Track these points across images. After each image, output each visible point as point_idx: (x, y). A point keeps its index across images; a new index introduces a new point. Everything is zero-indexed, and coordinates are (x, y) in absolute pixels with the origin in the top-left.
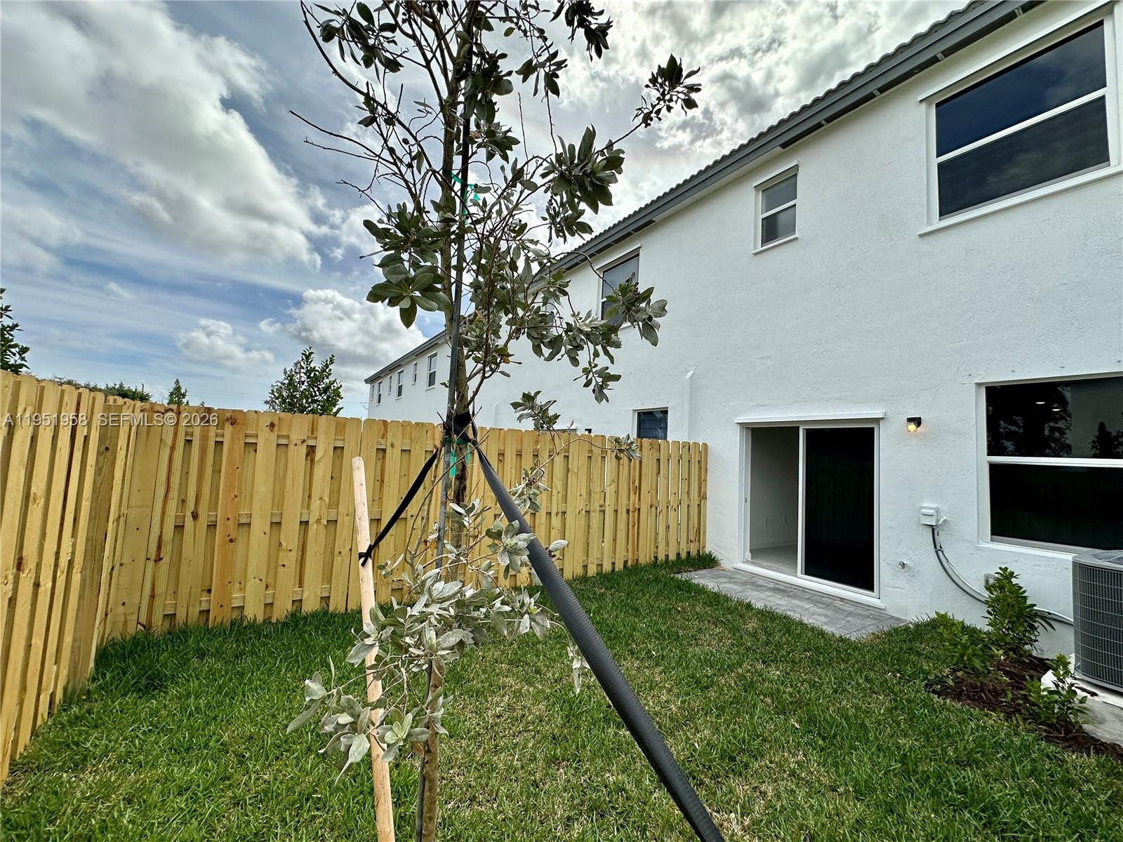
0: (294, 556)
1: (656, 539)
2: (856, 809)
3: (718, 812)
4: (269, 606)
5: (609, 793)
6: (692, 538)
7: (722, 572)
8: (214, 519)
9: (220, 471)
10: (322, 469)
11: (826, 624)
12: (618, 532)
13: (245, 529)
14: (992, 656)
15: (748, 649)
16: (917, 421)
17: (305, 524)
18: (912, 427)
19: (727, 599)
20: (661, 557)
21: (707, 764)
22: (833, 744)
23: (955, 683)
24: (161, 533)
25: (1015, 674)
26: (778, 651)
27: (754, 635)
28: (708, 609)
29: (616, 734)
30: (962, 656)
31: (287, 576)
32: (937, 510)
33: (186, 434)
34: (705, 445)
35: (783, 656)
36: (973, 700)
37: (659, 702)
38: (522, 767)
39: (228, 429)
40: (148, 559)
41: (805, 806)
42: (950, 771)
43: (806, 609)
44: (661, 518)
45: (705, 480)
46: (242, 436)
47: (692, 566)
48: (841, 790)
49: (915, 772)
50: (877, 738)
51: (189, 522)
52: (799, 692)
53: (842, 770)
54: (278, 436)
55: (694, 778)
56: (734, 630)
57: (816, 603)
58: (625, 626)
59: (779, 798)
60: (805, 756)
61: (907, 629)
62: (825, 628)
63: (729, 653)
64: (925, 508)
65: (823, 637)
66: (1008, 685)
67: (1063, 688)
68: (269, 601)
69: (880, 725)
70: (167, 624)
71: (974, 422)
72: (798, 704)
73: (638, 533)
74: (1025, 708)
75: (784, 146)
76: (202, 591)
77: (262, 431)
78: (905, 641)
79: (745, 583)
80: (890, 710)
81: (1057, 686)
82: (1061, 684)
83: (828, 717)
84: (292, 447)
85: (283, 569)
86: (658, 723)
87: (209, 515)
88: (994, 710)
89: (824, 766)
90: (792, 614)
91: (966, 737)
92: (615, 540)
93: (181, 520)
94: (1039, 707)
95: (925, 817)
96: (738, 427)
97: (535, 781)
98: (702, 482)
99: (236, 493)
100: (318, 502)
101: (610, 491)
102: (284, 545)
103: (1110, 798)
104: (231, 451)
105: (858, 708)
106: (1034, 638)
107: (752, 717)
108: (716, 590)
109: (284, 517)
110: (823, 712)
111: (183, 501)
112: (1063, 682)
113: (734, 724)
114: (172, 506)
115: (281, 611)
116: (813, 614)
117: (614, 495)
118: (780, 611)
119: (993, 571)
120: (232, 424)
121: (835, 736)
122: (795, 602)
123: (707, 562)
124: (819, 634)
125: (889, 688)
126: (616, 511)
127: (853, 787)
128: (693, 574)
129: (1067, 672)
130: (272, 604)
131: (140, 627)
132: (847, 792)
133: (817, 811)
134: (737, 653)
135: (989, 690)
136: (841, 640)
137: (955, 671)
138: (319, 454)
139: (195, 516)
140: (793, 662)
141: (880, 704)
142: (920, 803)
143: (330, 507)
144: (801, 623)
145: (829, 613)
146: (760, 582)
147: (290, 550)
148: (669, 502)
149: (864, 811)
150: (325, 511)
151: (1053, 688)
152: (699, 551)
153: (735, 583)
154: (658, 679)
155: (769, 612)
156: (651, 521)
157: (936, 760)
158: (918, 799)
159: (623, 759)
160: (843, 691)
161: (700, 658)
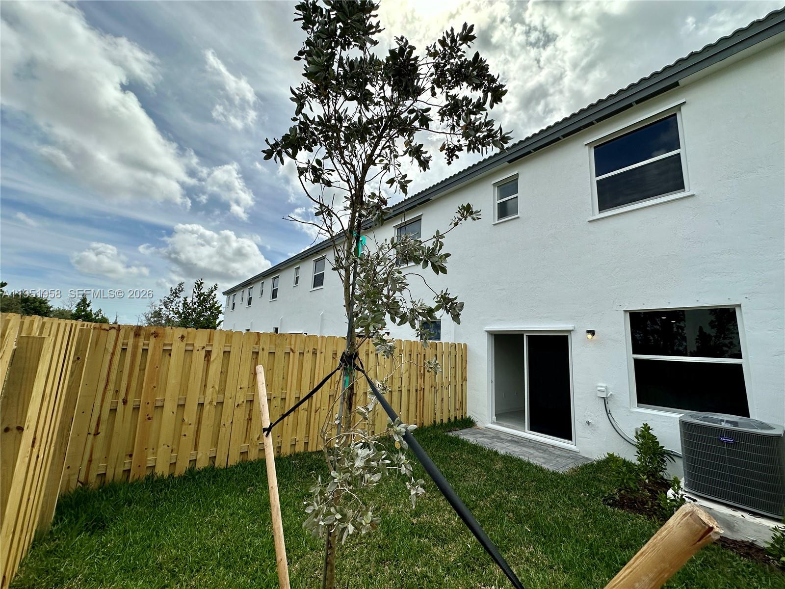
0: (193, 428)
1: (435, 408)
2: (563, 579)
3: (484, 586)
4: (173, 465)
5: (418, 579)
6: (457, 407)
7: (478, 430)
8: (138, 404)
9: (145, 369)
10: (215, 367)
11: (544, 463)
12: (410, 405)
13: (159, 410)
14: (640, 480)
15: (497, 482)
16: (592, 332)
17: (201, 405)
18: (590, 336)
19: (482, 449)
20: (438, 421)
21: (476, 557)
22: (550, 540)
23: (620, 498)
24: (100, 414)
25: (653, 490)
26: (516, 483)
27: (500, 472)
28: (470, 456)
29: (419, 542)
30: (623, 480)
31: (187, 442)
32: (606, 388)
33: (123, 344)
34: (465, 344)
35: (519, 486)
36: (631, 508)
37: (444, 519)
38: (362, 566)
39: (152, 340)
40: (89, 434)
41: (535, 578)
42: (616, 552)
43: (531, 454)
44: (438, 395)
45: (465, 368)
46: (161, 345)
47: (458, 426)
48: (555, 567)
49: (597, 553)
50: (575, 535)
51: (120, 405)
52: (529, 508)
53: (556, 555)
54: (186, 345)
55: (469, 567)
56: (488, 469)
57: (537, 449)
58: (418, 470)
59: (520, 575)
60: (534, 548)
61: (592, 465)
62: (543, 466)
63: (485, 485)
64: (599, 386)
65: (542, 472)
66: (650, 497)
67: (678, 497)
68: (173, 461)
69: (577, 526)
70: (98, 481)
71: (624, 334)
72: (529, 516)
73: (423, 405)
74: (659, 511)
75: (510, 162)
76: (126, 455)
77: (176, 341)
78: (591, 473)
79: (493, 437)
80: (583, 517)
81: (675, 496)
82: (676, 495)
83: (546, 523)
84: (195, 351)
85: (184, 438)
86: (444, 533)
87: (134, 401)
88: (642, 514)
89: (545, 554)
90: (523, 457)
91: (626, 531)
92: (408, 410)
93: (115, 405)
94: (666, 510)
95: (602, 580)
96: (486, 334)
97: (370, 575)
98: (464, 369)
99: (155, 384)
100: (211, 389)
101: (405, 377)
102: (186, 420)
103: (702, 562)
104: (153, 355)
105: (564, 517)
106: (664, 467)
107: (501, 526)
108: (475, 442)
109: (187, 400)
110: (544, 520)
111: (117, 391)
112: (678, 494)
113: (491, 531)
114: (110, 394)
115: (182, 467)
116: (536, 457)
117: (407, 380)
118: (515, 456)
119: (640, 425)
120: (155, 337)
121: (551, 536)
122: (525, 449)
123: (468, 423)
124: (540, 470)
125: (582, 503)
126: (409, 390)
127: (563, 565)
128: (459, 432)
129: (679, 487)
130: (175, 463)
131: (79, 484)
132: (559, 568)
133: (542, 581)
134: (491, 485)
135: (639, 502)
136: (554, 473)
137: (620, 490)
138: (213, 357)
139: (125, 402)
140: (525, 489)
141: (577, 514)
142: (600, 572)
143: (219, 393)
144: (529, 463)
145: (546, 456)
146: (502, 437)
147: (190, 424)
148: (442, 383)
149: (569, 578)
150: (215, 396)
151: (673, 498)
152: (462, 416)
153: (486, 437)
154: (442, 505)
155: (509, 457)
156: (431, 396)
157: (608, 546)
158: (599, 570)
159: (424, 557)
160: (555, 506)
161: (467, 490)
